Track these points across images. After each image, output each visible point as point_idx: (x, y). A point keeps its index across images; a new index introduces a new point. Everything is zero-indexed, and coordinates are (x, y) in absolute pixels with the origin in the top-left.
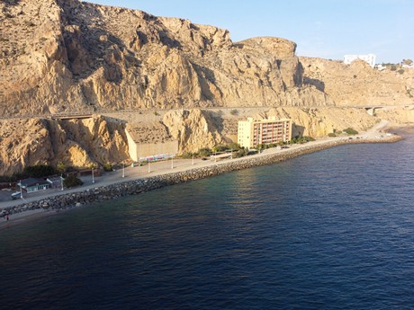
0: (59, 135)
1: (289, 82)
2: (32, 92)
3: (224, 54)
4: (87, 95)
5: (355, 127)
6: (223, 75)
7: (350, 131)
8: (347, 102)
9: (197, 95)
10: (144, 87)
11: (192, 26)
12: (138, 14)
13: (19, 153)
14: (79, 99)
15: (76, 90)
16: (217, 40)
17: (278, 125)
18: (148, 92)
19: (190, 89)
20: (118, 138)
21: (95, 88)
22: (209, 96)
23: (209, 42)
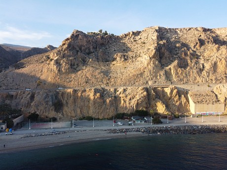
2: (141, 74)
12: (199, 29)
13: (134, 103)
14: (163, 78)
15: (162, 73)
18: (204, 73)
20: (183, 99)
21: (172, 71)
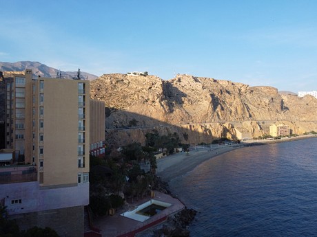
1: (279, 108)
3: (248, 96)
5: (315, 130)
7: (313, 132)
8: (304, 119)
9: (248, 116)
10: (231, 112)
11: (233, 84)
12: (211, 80)
14: (217, 117)
15: (216, 114)
16: (243, 90)
17: (285, 128)
18: (233, 114)
19: (244, 113)
20: (234, 131)
21: (219, 113)
22: (250, 116)
23: (240, 90)
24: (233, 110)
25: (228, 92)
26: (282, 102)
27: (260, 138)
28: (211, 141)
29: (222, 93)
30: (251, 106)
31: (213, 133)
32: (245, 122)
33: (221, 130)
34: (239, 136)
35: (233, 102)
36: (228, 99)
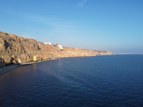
0: (12, 59)
1: (37, 49)
3: (24, 43)
4: (8, 51)
5: (50, 58)
6: (26, 48)
7: (49, 58)
8: (46, 53)
9: (24, 52)
10: (15, 50)
11: (16, 37)
12: (4, 33)
14: (8, 52)
15: (7, 51)
16: (21, 40)
17: (39, 57)
19: (22, 50)
21: (9, 50)
22: (25, 52)
23: (20, 40)
24: (17, 49)
25: (14, 40)
26: (38, 46)
27: (29, 62)
28: (4, 65)
29: (10, 41)
30: (25, 48)
31: (5, 61)
32: (22, 55)
33: (10, 59)
34: (20, 61)
35: (16, 45)
36: (14, 44)
